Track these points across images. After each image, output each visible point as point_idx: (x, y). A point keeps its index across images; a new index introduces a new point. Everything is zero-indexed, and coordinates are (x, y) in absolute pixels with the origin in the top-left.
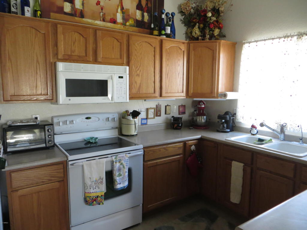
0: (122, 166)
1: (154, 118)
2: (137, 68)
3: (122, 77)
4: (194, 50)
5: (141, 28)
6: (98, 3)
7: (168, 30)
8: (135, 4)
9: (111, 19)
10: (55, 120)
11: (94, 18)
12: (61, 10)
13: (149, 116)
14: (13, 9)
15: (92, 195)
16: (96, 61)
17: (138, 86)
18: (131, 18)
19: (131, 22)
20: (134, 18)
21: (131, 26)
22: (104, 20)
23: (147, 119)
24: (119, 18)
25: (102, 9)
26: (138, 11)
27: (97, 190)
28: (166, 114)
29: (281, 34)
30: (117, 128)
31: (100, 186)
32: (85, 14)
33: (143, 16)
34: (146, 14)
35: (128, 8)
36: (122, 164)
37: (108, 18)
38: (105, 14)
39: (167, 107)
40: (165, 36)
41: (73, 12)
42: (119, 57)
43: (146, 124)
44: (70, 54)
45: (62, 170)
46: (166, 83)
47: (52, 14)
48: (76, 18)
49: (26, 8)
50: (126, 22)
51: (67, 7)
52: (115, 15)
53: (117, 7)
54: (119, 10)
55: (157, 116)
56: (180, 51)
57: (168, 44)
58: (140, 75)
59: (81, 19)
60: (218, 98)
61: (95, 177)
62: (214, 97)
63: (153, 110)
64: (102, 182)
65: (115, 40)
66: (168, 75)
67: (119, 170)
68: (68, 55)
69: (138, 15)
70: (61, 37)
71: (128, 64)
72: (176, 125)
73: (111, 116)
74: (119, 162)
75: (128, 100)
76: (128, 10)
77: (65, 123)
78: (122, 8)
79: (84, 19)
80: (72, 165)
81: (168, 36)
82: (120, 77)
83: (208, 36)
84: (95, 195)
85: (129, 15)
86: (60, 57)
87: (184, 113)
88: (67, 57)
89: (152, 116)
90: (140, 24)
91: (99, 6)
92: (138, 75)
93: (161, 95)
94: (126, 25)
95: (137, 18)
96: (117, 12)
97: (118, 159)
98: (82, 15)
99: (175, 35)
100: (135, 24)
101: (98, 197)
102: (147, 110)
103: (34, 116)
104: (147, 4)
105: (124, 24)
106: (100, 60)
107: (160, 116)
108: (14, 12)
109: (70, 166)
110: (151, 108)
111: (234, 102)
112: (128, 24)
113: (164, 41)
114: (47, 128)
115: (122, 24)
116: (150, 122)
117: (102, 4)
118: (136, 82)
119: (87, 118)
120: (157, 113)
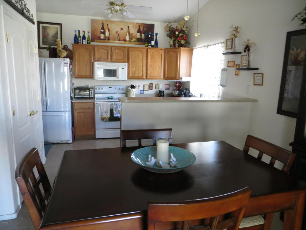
0: (117, 107)
1: (148, 90)
2: (133, 63)
3: (124, 68)
4: (168, 53)
5: (140, 42)
6: (117, 32)
7: (153, 43)
8: (137, 30)
9: (123, 39)
10: (95, 87)
11: (114, 40)
12: (99, 38)
13: (145, 89)
14: (79, 41)
15: (103, 117)
16: (112, 61)
17: (133, 72)
18: (134, 38)
19: (134, 39)
20: (136, 37)
21: (134, 41)
22: (119, 40)
23: (143, 90)
24: (128, 38)
25: (119, 35)
26: (138, 34)
27: (105, 115)
28: (156, 89)
29: (202, 45)
30: (125, 93)
31: (107, 114)
32: (110, 38)
33: (141, 36)
34: (143, 35)
35: (132, 33)
36: (117, 106)
37: (122, 39)
38: (120, 37)
39: (157, 85)
40: (150, 47)
41: (105, 38)
42: (123, 59)
43: (143, 93)
44: (100, 58)
45: (93, 105)
46: (150, 71)
47: (95, 40)
48: (106, 41)
49: (84, 40)
50: (131, 40)
51: (102, 36)
52: (125, 37)
53: (126, 33)
54: (128, 34)
55: (150, 89)
56: (159, 54)
57: (151, 51)
58: (135, 67)
59: (108, 41)
60: (179, 80)
61: (105, 110)
62: (177, 79)
63: (147, 86)
64: (108, 112)
65: (121, 51)
66: (151, 67)
67: (116, 108)
68: (99, 59)
69: (138, 35)
70: (97, 51)
71: (128, 62)
72: (159, 95)
73: (121, 88)
74: (116, 105)
75: (127, 79)
76: (132, 34)
77: (99, 89)
78: (129, 33)
79: (110, 41)
80: (96, 103)
81: (152, 46)
82: (122, 68)
83: (177, 45)
84: (104, 117)
85: (133, 36)
86: (96, 59)
87: (168, 89)
88: (99, 60)
89: (147, 89)
90: (139, 40)
91: (117, 34)
92: (133, 67)
93: (147, 78)
94: (131, 42)
95: (138, 37)
96: (127, 35)
97: (115, 104)
98: (109, 39)
99: (157, 45)
100: (136, 41)
101: (106, 118)
102: (144, 86)
103: (87, 85)
104: (144, 29)
105: (130, 41)
106: (113, 60)
107: (152, 89)
108: (80, 42)
109: (96, 104)
110: (146, 85)
111: (188, 83)
112: (132, 41)
113: (148, 49)
114: (90, 89)
115: (129, 41)
116: (145, 92)
117: (118, 33)
118: (132, 71)
119: (110, 87)
120: (151, 87)
